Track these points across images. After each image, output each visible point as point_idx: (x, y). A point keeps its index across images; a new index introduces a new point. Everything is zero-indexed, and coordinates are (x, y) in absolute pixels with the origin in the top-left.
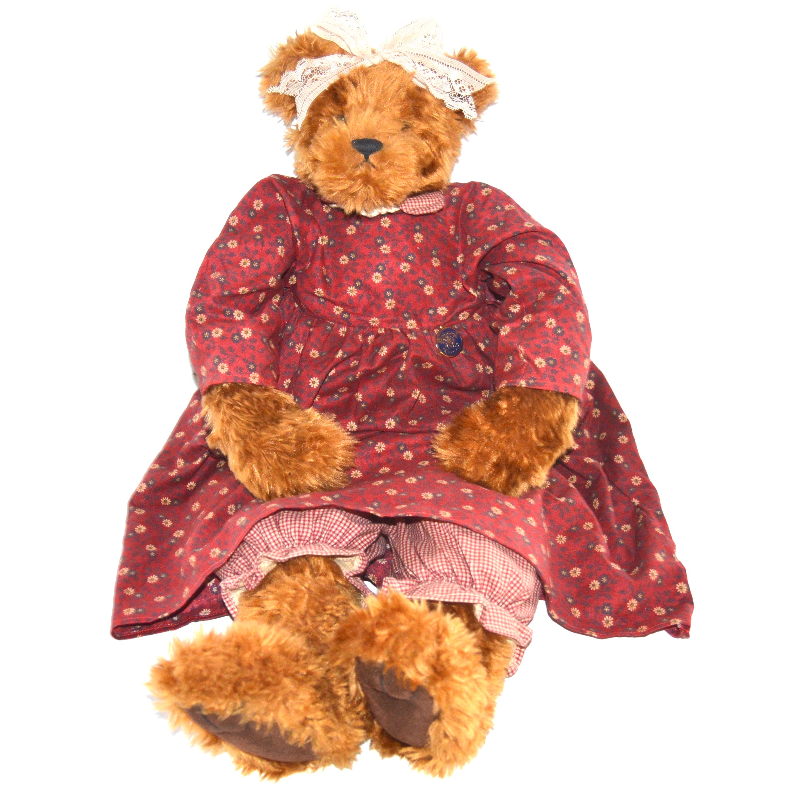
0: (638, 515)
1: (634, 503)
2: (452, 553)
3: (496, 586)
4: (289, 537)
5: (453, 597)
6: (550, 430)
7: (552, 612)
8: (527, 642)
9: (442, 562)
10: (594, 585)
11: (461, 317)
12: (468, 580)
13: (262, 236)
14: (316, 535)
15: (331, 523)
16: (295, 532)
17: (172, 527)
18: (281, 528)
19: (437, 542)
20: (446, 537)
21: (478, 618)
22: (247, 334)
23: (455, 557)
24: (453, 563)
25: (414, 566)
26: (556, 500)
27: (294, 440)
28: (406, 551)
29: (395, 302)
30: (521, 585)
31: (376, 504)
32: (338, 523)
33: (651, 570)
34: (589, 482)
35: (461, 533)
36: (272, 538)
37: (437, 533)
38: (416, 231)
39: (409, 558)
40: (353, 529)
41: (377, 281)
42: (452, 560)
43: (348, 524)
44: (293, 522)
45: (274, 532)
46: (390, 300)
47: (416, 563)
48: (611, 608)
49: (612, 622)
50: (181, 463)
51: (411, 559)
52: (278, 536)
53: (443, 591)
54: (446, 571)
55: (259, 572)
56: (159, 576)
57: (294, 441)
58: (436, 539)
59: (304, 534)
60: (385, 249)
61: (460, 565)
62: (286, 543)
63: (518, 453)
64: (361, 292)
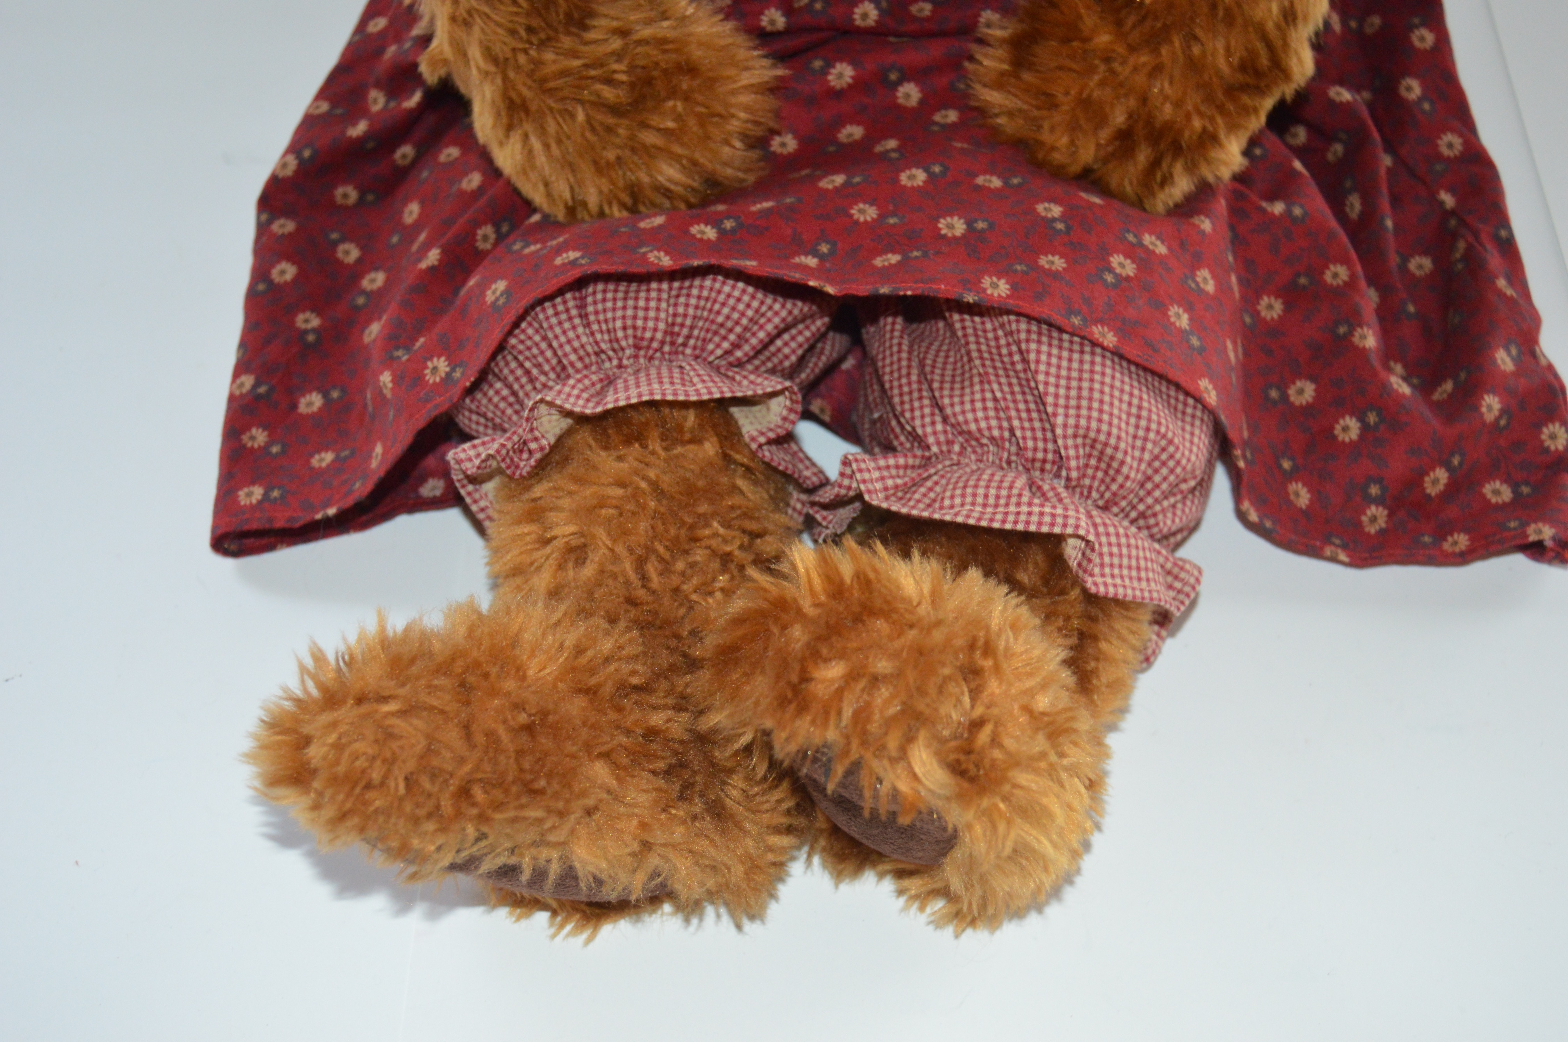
0: (1454, 236)
1: (1442, 203)
2: (1010, 385)
3: (1118, 471)
4: (611, 341)
5: (1011, 518)
6: (1260, 46)
7: (1246, 505)
8: (1187, 602)
9: (985, 409)
10: (1346, 429)
12: (1050, 456)
14: (678, 335)
15: (715, 301)
16: (624, 328)
17: (359, 261)
18: (592, 318)
19: (975, 354)
20: (997, 339)
21: (1073, 564)
23: (1019, 397)
24: (1013, 413)
25: (917, 413)
26: (1264, 211)
27: (624, 72)
28: (899, 369)
30: (1178, 463)
31: (824, 248)
32: (732, 302)
33: (1486, 397)
34: (1338, 148)
35: (1034, 337)
36: (569, 342)
37: (975, 329)
39: (906, 389)
40: (769, 314)
42: (1011, 405)
43: (755, 304)
44: (620, 304)
45: (574, 328)
47: (921, 408)
48: (1383, 488)
49: (1385, 519)
50: (377, 100)
51: (911, 393)
52: (584, 339)
53: (986, 496)
54: (996, 433)
55: (536, 439)
56: (326, 395)
57: (623, 77)
58: (973, 347)
59: (648, 335)
61: (1031, 420)
62: (603, 356)
63: (1178, 104)
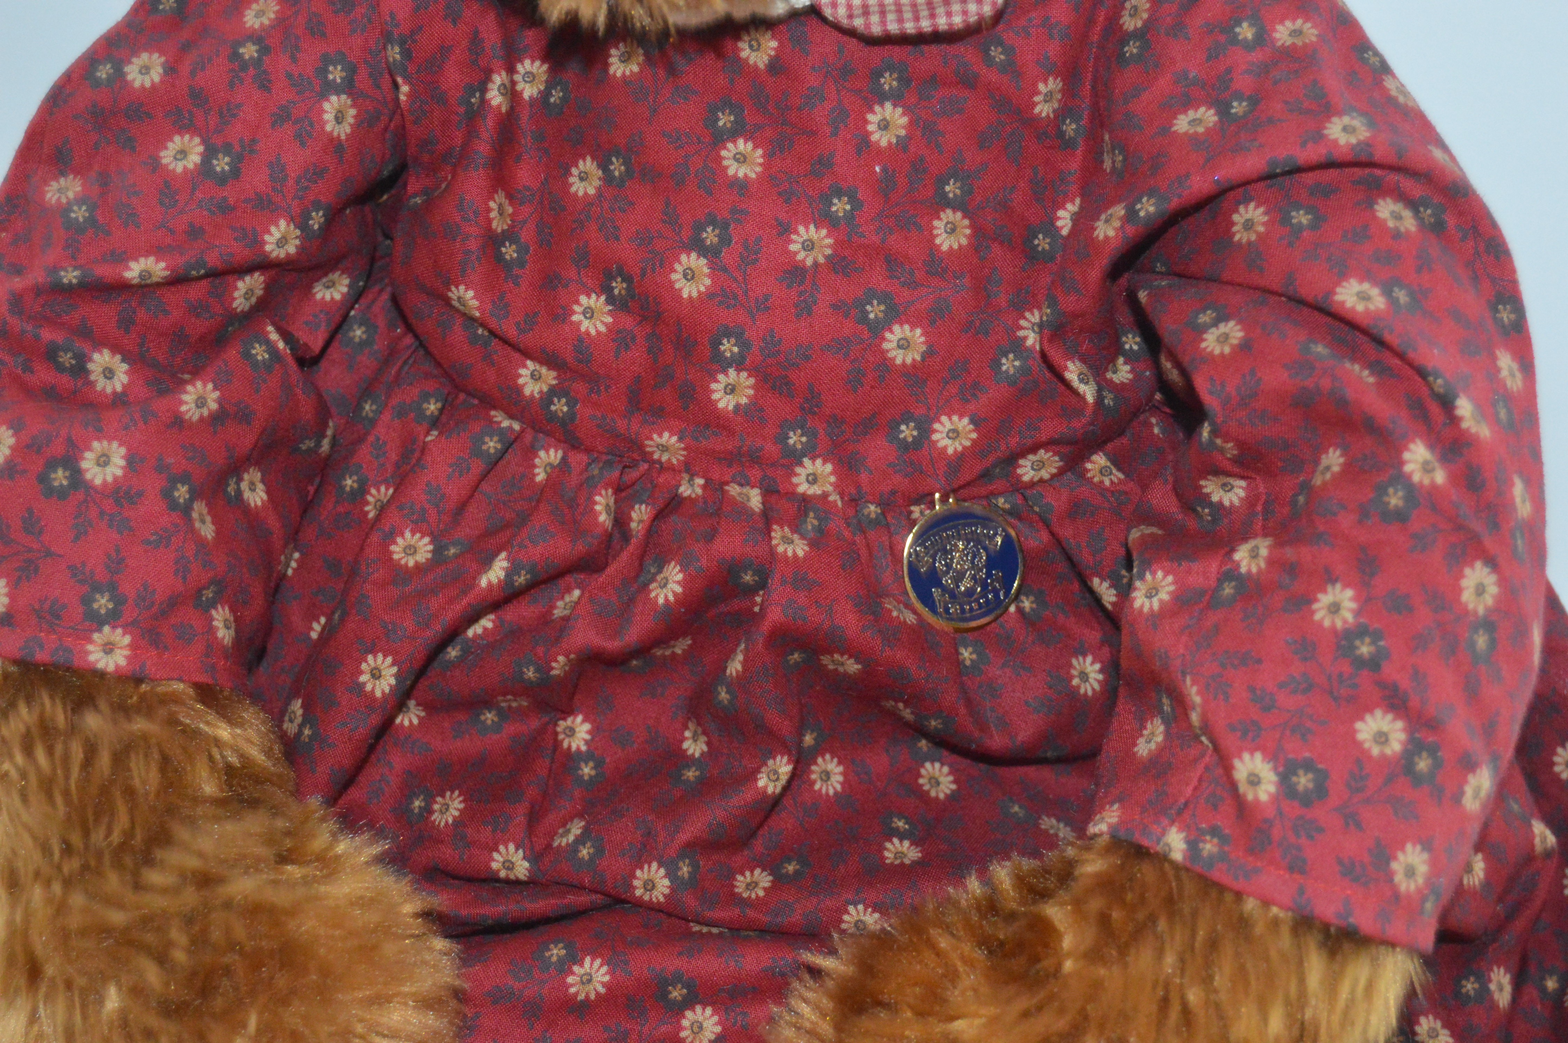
11: (1027, 470)
13: (264, 50)
22: (106, 464)
29: (752, 381)
38: (881, 98)
41: (688, 290)
46: (732, 372)
60: (741, 159)
64: (628, 322)
